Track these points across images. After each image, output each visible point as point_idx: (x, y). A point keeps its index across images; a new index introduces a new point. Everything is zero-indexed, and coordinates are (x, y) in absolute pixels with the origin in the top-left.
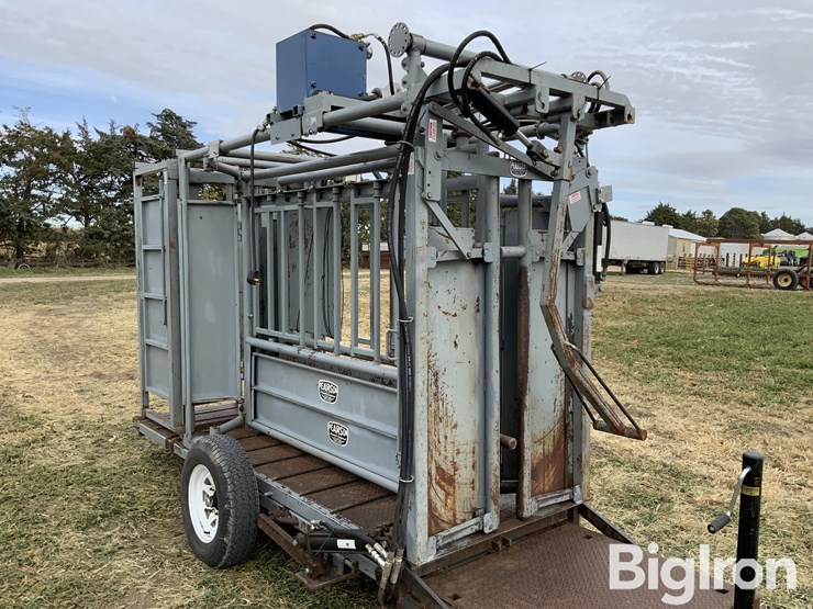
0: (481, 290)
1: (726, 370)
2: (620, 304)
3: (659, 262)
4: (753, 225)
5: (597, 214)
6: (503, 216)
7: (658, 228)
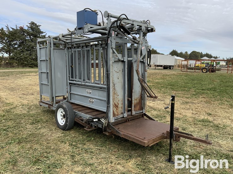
0: (123, 67)
1: (184, 91)
2: (160, 76)
3: (172, 66)
4: (199, 56)
5: (148, 51)
6: (128, 52)
7: (172, 56)
